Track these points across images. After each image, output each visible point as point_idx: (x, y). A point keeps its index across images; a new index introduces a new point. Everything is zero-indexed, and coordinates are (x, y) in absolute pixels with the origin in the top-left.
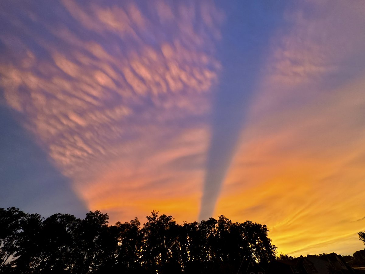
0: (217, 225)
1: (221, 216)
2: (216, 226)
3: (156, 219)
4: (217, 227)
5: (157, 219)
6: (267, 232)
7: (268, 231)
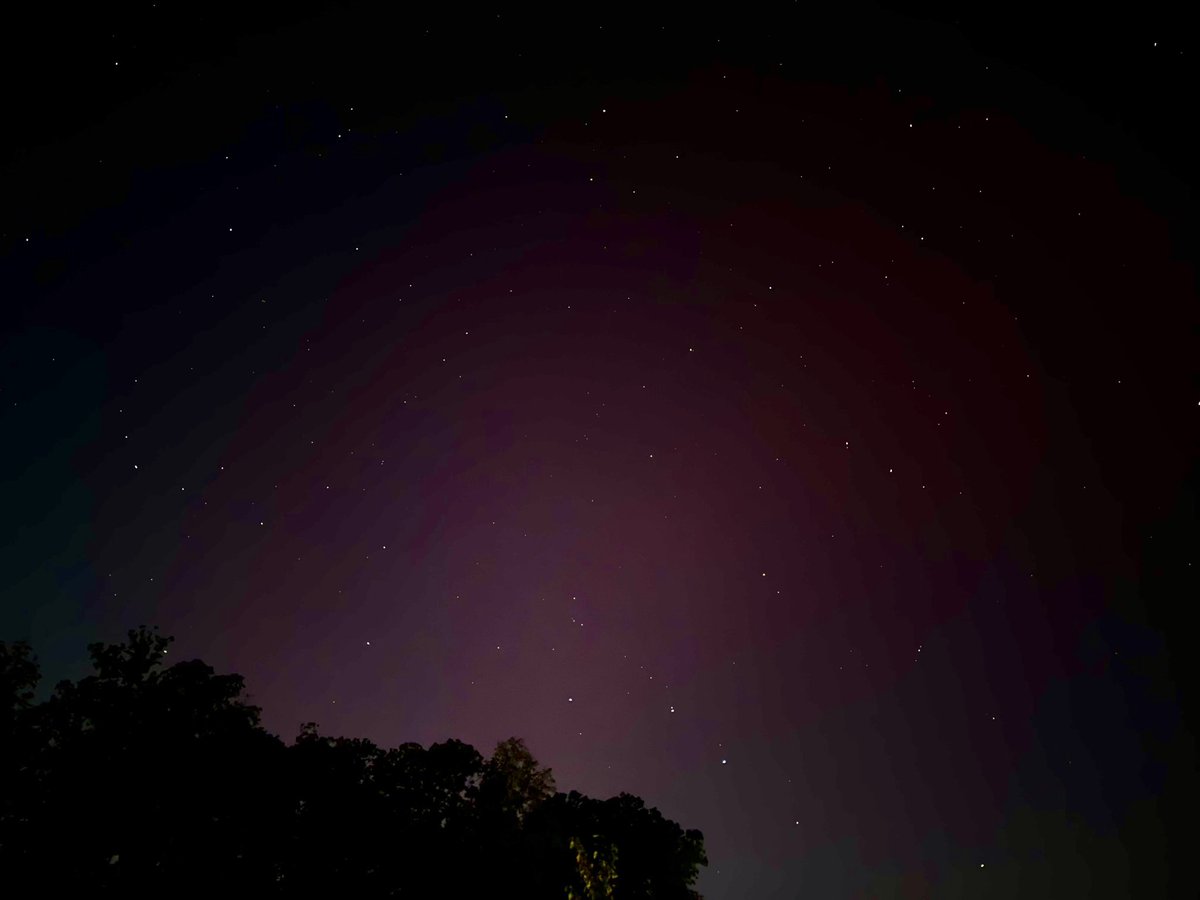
0: (476, 780)
1: (512, 740)
2: (467, 784)
3: (146, 677)
4: (471, 792)
5: (154, 677)
6: (698, 866)
7: (705, 862)
